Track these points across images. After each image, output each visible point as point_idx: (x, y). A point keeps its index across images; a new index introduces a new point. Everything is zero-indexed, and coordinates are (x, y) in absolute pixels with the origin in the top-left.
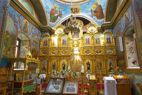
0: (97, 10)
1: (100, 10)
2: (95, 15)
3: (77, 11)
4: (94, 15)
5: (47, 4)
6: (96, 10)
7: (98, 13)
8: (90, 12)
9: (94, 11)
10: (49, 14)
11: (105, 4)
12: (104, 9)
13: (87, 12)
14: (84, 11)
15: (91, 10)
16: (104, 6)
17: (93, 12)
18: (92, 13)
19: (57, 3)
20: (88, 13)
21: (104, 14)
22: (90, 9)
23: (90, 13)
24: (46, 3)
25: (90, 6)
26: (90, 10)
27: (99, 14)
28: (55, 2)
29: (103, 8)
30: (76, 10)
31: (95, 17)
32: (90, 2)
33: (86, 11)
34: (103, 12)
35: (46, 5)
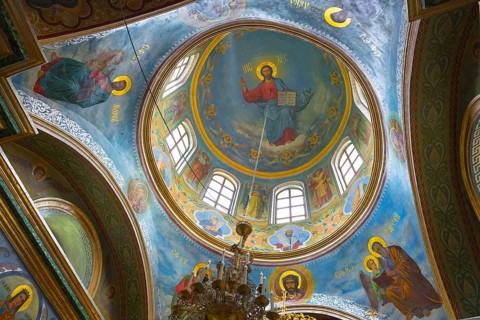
0: (389, 273)
1: (406, 269)
2: (386, 300)
3: (297, 291)
4: (383, 297)
5: (171, 255)
6: (384, 274)
7: (398, 284)
8: (357, 287)
9: (375, 280)
10: (167, 293)
11: (414, 233)
12: (421, 257)
13: (346, 287)
14: (329, 286)
15: (362, 276)
16: (415, 243)
17: (374, 284)
18: (367, 289)
19: (211, 257)
20: (349, 291)
21: (431, 279)
22: (355, 276)
23: (361, 292)
24: (162, 249)
25: (351, 261)
26: (358, 279)
27: (406, 287)
28: (203, 253)
29: (413, 256)
30: (293, 286)
31: (390, 306)
32: (346, 243)
33: (338, 287)
34: (424, 273)
35: (165, 257)
